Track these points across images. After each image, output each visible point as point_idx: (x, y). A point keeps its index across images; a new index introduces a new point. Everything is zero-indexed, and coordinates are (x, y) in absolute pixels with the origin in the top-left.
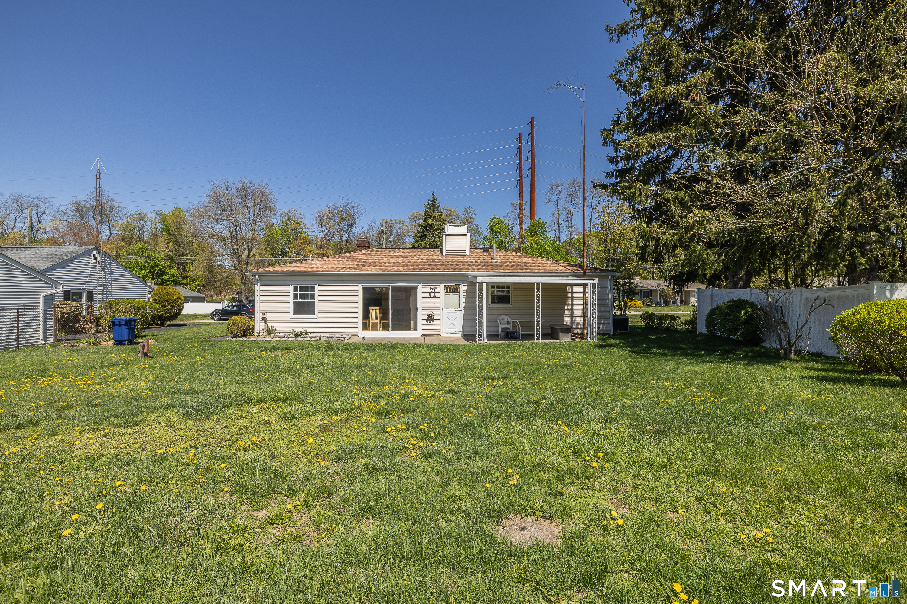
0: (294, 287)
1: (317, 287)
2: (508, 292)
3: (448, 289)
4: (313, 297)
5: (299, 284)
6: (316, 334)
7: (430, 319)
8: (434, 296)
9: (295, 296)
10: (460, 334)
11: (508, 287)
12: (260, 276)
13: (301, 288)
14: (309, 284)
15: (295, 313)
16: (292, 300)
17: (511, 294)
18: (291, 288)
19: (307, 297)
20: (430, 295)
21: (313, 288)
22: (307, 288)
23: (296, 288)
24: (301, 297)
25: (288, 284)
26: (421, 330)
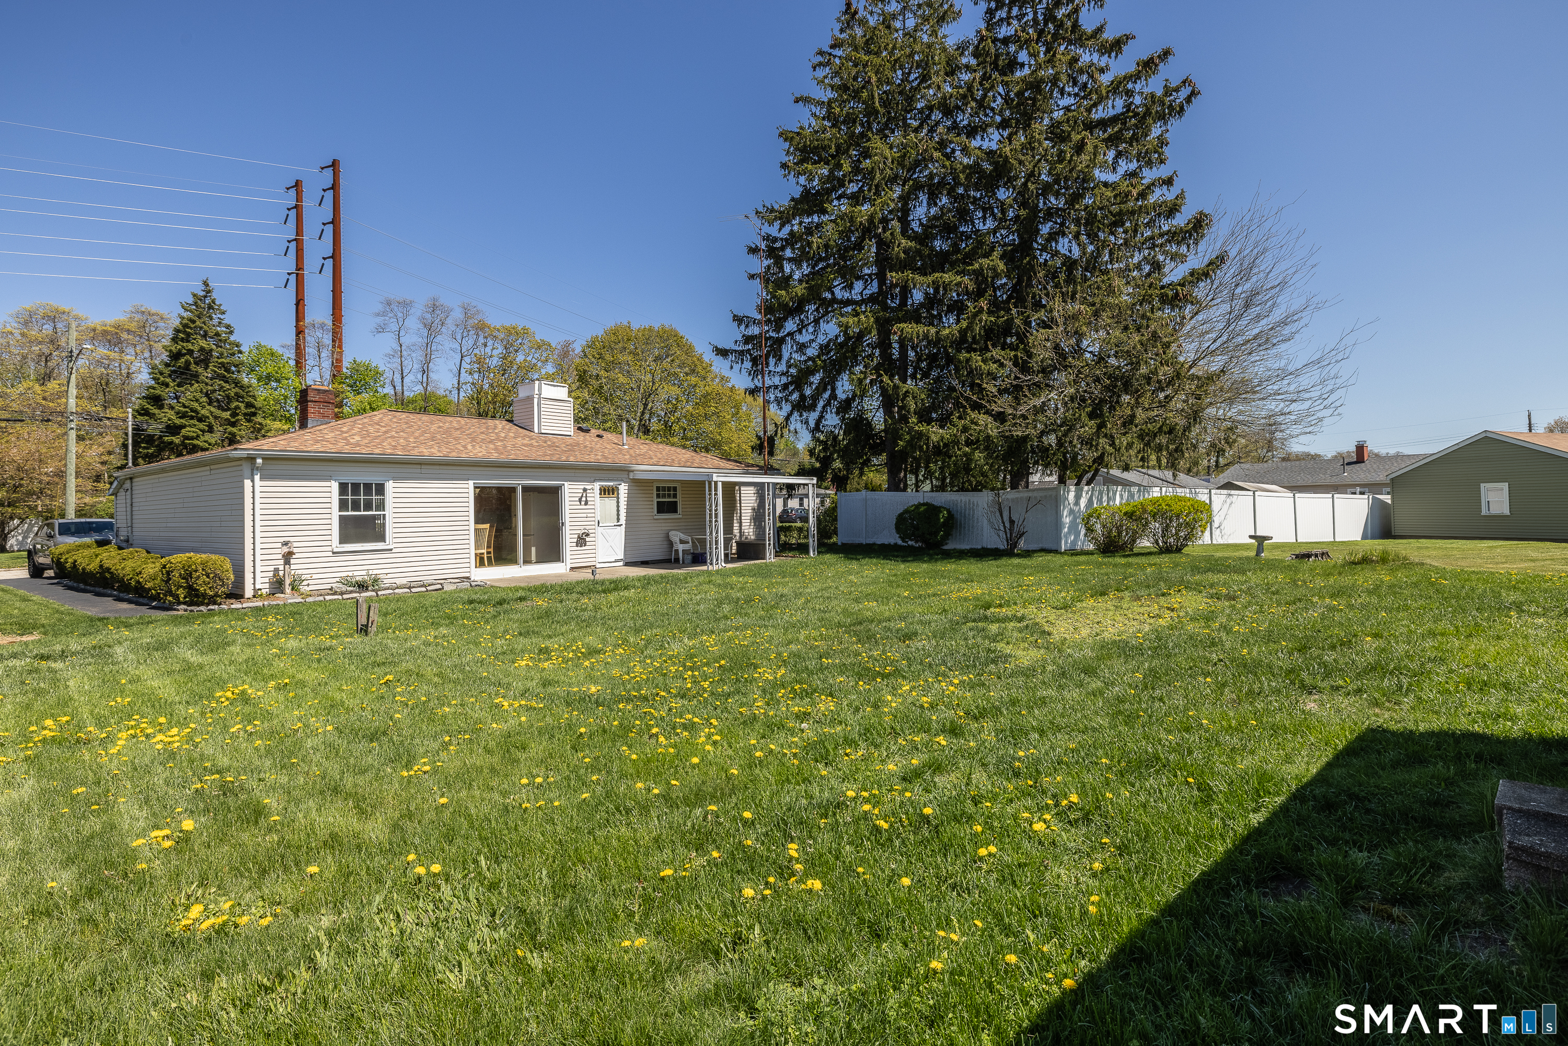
0: (341, 484)
1: (390, 486)
2: (675, 496)
3: (605, 492)
4: (381, 506)
5: (350, 479)
6: (400, 582)
7: (581, 541)
8: (586, 504)
9: (343, 505)
10: (621, 563)
11: (675, 489)
12: (265, 459)
13: (356, 487)
14: (373, 479)
15: (343, 539)
16: (336, 513)
17: (679, 499)
18: (335, 486)
19: (368, 507)
20: (580, 501)
21: (381, 489)
22: (368, 487)
23: (343, 488)
24: (356, 507)
25: (328, 479)
26: (569, 561)
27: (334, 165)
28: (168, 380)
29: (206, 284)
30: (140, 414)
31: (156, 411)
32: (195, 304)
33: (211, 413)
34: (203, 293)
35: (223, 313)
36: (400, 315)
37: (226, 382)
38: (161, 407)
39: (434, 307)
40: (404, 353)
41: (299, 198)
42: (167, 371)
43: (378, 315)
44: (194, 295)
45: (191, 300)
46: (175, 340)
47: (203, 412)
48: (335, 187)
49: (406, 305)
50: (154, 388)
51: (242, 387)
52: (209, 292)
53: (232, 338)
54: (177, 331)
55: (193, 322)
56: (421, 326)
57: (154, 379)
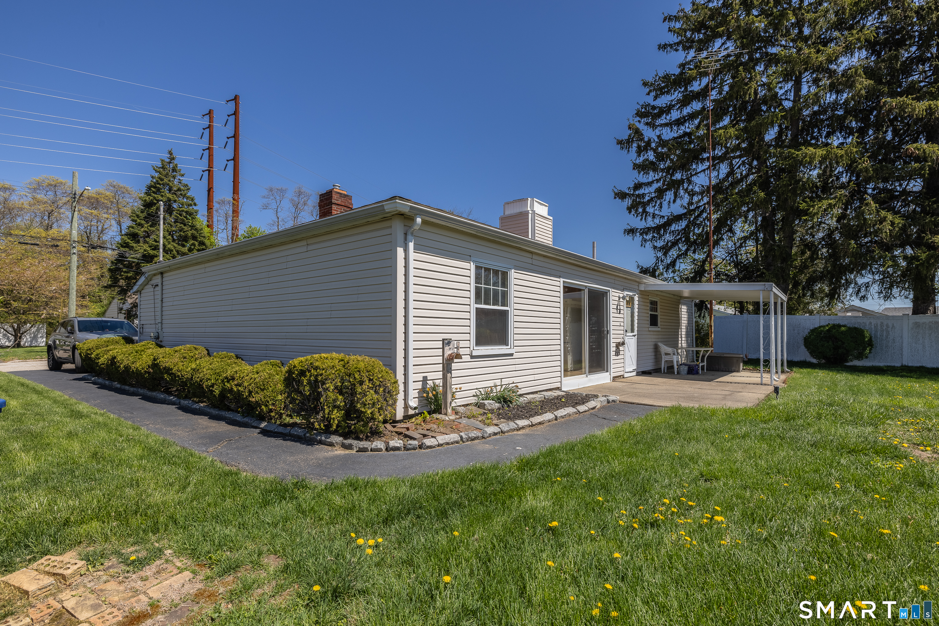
0: (477, 268)
1: (513, 274)
2: (657, 309)
4: (505, 300)
5: (485, 262)
7: (618, 350)
8: (620, 312)
9: (478, 295)
10: (634, 373)
11: (656, 303)
13: (488, 273)
14: (500, 266)
15: (479, 340)
16: (473, 305)
17: (659, 313)
18: (473, 269)
19: (496, 300)
20: (617, 309)
21: (506, 279)
22: (496, 275)
23: (479, 273)
24: (487, 298)
25: (468, 259)
26: (612, 370)
27: (236, 99)
28: (143, 222)
29: (170, 153)
30: (122, 246)
31: (134, 245)
32: (163, 168)
33: (175, 247)
34: (168, 160)
35: (183, 175)
36: (278, 198)
37: (185, 225)
38: (138, 242)
39: (300, 193)
40: (280, 223)
41: (211, 120)
42: (142, 215)
43: (264, 197)
44: (162, 161)
45: (159, 164)
46: (147, 194)
47: (169, 246)
48: (236, 113)
49: (282, 191)
50: (133, 227)
51: (196, 230)
52: (173, 159)
53: (189, 194)
54: (149, 187)
55: (162, 180)
56: (291, 205)
57: (133, 220)
